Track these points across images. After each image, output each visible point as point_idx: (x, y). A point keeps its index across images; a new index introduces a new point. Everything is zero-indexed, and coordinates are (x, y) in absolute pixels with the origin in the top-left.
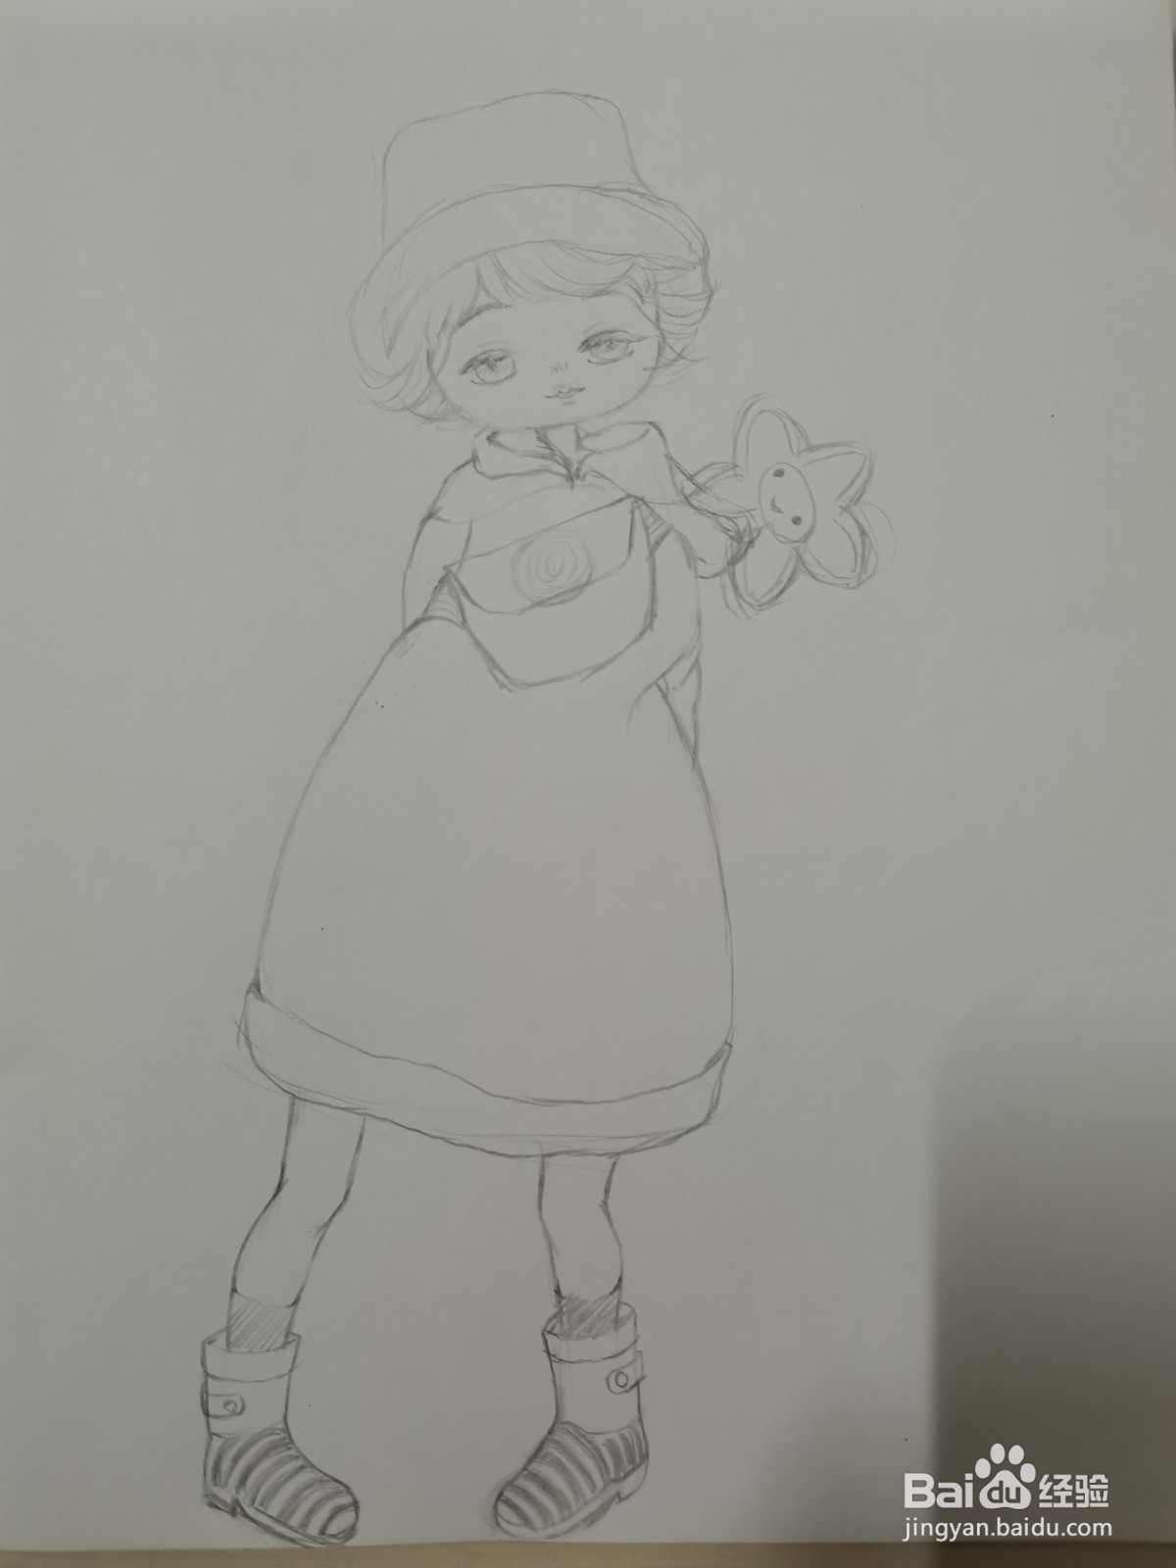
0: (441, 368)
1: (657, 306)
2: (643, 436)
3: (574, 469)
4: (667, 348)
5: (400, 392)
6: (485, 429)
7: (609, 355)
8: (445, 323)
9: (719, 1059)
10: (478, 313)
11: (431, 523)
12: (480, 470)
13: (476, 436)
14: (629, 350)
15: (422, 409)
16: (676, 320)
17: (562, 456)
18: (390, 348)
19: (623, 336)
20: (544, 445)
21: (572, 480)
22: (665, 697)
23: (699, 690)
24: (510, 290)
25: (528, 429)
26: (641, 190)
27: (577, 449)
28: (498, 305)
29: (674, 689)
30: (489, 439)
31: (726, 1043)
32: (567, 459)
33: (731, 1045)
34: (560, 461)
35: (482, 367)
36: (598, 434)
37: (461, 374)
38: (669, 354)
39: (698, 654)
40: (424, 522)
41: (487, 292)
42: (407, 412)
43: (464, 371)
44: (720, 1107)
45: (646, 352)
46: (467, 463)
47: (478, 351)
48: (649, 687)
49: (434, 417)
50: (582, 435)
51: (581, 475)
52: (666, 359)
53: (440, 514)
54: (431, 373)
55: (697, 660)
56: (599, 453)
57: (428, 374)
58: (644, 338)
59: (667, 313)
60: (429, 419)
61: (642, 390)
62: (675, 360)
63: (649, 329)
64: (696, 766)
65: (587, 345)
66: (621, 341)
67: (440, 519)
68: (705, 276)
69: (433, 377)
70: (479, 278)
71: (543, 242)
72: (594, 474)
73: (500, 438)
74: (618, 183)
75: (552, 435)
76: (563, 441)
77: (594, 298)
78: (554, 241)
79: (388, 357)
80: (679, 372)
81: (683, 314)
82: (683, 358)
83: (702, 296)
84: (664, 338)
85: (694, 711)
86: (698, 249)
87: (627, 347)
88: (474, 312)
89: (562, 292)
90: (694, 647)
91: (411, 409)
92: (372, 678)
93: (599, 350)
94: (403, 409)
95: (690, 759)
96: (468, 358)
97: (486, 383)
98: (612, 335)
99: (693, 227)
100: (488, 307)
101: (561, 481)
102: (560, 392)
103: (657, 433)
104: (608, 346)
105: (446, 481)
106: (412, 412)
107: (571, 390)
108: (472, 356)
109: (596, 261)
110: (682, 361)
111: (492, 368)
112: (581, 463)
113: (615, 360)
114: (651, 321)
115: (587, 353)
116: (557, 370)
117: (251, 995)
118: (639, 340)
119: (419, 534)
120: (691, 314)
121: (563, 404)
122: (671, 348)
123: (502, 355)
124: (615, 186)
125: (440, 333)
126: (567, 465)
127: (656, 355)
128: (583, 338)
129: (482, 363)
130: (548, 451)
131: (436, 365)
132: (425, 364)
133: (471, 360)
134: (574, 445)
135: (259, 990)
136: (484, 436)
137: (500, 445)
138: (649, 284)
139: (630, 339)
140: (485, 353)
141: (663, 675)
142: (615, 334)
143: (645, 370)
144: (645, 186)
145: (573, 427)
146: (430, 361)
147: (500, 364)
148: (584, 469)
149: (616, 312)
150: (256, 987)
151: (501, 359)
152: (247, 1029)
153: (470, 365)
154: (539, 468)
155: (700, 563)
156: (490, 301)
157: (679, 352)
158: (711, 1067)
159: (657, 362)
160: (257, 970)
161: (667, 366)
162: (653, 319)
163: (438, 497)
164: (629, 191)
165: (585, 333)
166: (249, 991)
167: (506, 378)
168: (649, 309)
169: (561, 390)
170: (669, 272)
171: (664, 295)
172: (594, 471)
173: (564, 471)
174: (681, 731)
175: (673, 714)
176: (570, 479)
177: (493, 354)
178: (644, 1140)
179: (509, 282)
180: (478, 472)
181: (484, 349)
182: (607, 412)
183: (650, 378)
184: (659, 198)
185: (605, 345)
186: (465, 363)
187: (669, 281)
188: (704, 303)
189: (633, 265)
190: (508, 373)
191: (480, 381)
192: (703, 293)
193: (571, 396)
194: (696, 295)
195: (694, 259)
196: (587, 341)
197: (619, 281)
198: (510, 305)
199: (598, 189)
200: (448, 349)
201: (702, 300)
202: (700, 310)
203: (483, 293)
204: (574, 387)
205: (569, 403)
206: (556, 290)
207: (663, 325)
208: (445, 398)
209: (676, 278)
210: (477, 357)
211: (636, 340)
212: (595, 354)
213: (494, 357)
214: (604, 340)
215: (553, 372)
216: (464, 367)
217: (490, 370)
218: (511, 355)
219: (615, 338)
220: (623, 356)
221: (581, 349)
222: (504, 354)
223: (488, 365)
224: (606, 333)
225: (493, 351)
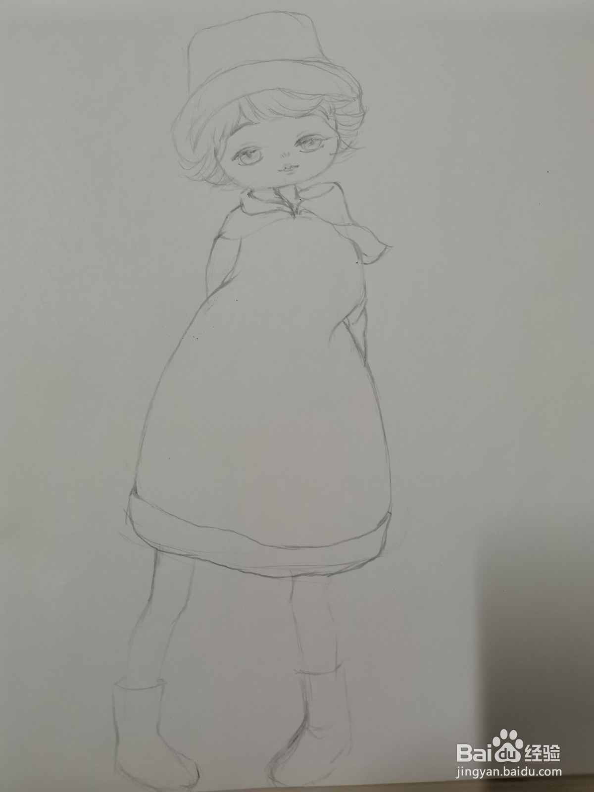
0: (222, 157)
1: (336, 121)
2: (330, 190)
3: (294, 209)
4: (342, 142)
5: (200, 171)
6: (246, 189)
7: (311, 148)
8: (223, 134)
9: (385, 521)
10: (241, 128)
11: (219, 240)
12: (245, 211)
13: (242, 193)
14: (322, 145)
15: (212, 180)
16: (346, 128)
17: (288, 202)
18: (195, 147)
19: (318, 137)
20: (278, 196)
21: (294, 215)
22: (348, 328)
23: (366, 324)
24: (257, 115)
25: (269, 188)
26: (325, 61)
27: (295, 198)
28: (250, 123)
29: (353, 324)
30: (249, 194)
31: (388, 512)
32: (290, 203)
33: (391, 513)
34: (287, 205)
35: (244, 156)
36: (307, 189)
37: (232, 160)
38: (343, 146)
39: (365, 305)
40: (215, 240)
41: (245, 116)
43: (234, 159)
44: (386, 547)
45: (331, 145)
46: (237, 208)
47: (241, 148)
48: (340, 323)
49: (219, 183)
50: (298, 190)
51: (299, 211)
52: (341, 148)
53: (224, 235)
54: (217, 160)
55: (364, 308)
56: (307, 200)
57: (215, 160)
58: (329, 138)
59: (341, 124)
60: (216, 185)
61: (329, 166)
62: (346, 149)
63: (332, 133)
64: (366, 365)
65: (299, 142)
66: (317, 140)
67: (224, 238)
68: (361, 104)
69: (218, 163)
70: (240, 108)
71: (274, 89)
72: (305, 211)
73: (255, 194)
74: (313, 57)
75: (283, 192)
76: (289, 194)
77: (302, 118)
78: (280, 89)
79: (193, 152)
80: (349, 155)
81: (349, 124)
82: (350, 148)
83: (359, 115)
84: (340, 137)
85: (364, 335)
86: (356, 90)
87: (321, 143)
88: (238, 127)
89: (285, 115)
90: (363, 301)
91: (206, 180)
92: (191, 324)
93: (305, 145)
94: (202, 180)
95: (363, 361)
96: (236, 152)
97: (246, 165)
98: (313, 137)
99: (353, 79)
100: (246, 124)
101: (288, 215)
102: (286, 168)
103: (338, 188)
104: (311, 143)
105: (227, 217)
107: (291, 167)
108: (238, 151)
109: (302, 99)
110: (350, 149)
111: (249, 156)
112: (298, 205)
113: (314, 150)
114: (333, 129)
115: (299, 148)
116: (283, 156)
117: (132, 496)
118: (327, 139)
119: (213, 246)
120: (354, 124)
121: (288, 175)
122: (344, 143)
124: (311, 59)
125: (221, 139)
126: (291, 207)
127: (336, 146)
128: (297, 139)
129: (244, 154)
130: (281, 199)
131: (219, 156)
132: (213, 157)
133: (238, 153)
134: (294, 196)
135: (136, 493)
136: (246, 193)
137: (255, 197)
138: (331, 110)
139: (322, 138)
140: (245, 149)
141: (347, 316)
142: (314, 136)
143: (330, 154)
144: (326, 59)
145: (294, 186)
146: (216, 154)
147: (253, 154)
148: (300, 208)
149: (314, 125)
150: (135, 491)
151: (254, 151)
152: (130, 514)
153: (237, 155)
154: (276, 209)
155: (364, 256)
156: (247, 121)
157: (348, 144)
158: (381, 526)
159: (337, 150)
160: (135, 482)
161: (342, 152)
162: (334, 128)
163: (223, 226)
164: (319, 62)
165: (298, 136)
166: (131, 494)
167: (257, 162)
168: (332, 123)
170: (342, 103)
171: (339, 115)
172: (305, 209)
173: (289, 210)
174: (357, 346)
175: (353, 337)
176: (293, 213)
177: (249, 149)
178: (347, 566)
179: (257, 111)
180: (244, 212)
181: (244, 146)
182: (311, 178)
183: (334, 158)
184: (334, 65)
185: (309, 142)
186: (234, 154)
187: (342, 107)
188: (361, 119)
189: (322, 100)
190: (258, 159)
191: (242, 164)
192: (360, 113)
193: (291, 170)
194: (356, 114)
195: (355, 96)
196: (299, 140)
197: (315, 108)
198: (257, 123)
199: (301, 61)
200: (225, 147)
201: (360, 116)
202: (359, 122)
203: (243, 118)
204: (293, 165)
205: (291, 174)
206: (281, 114)
207: (339, 130)
208: (224, 173)
209: (346, 106)
210: (241, 151)
211: (325, 139)
212: (304, 147)
213: (250, 151)
214: (308, 140)
215: (281, 157)
216: (234, 157)
217: (248, 158)
218: (259, 149)
219: (314, 139)
220: (318, 148)
221: (296, 145)
222: (255, 149)
223: (247, 155)
224: (309, 136)
225: (249, 147)
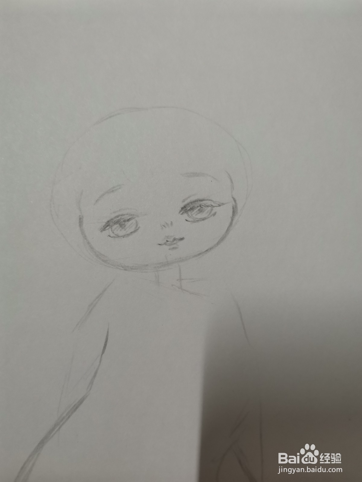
0: (88, 227)
1: (231, 183)
7: (200, 216)
14: (213, 212)
19: (209, 203)
25: (146, 266)
35: (115, 226)
37: (101, 231)
38: (240, 215)
43: (104, 229)
45: (224, 214)
47: (113, 216)
50: (183, 269)
54: (82, 230)
57: (80, 230)
58: (223, 204)
61: (222, 239)
65: (185, 209)
66: (208, 206)
69: (83, 235)
75: (163, 271)
84: (235, 203)
87: (212, 210)
93: (194, 212)
96: (106, 221)
97: (118, 236)
98: (201, 203)
102: (167, 241)
104: (199, 210)
107: (175, 239)
108: (109, 219)
111: (122, 226)
113: (204, 219)
115: (185, 216)
116: (164, 226)
118: (219, 206)
121: (169, 249)
123: (129, 218)
127: (231, 214)
128: (182, 205)
129: (116, 223)
131: (85, 226)
133: (108, 221)
139: (214, 205)
140: (118, 217)
142: (204, 202)
147: (128, 224)
153: (108, 225)
159: (232, 220)
165: (184, 201)
167: (131, 233)
169: (168, 240)
181: (117, 214)
182: (199, 254)
183: (228, 230)
185: (197, 209)
186: (104, 224)
190: (132, 230)
191: (114, 235)
193: (175, 244)
196: (185, 207)
204: (177, 237)
205: (174, 248)
210: (112, 219)
211: (218, 205)
212: (191, 215)
213: (124, 219)
214: (196, 206)
215: (162, 228)
216: (103, 227)
217: (121, 228)
218: (135, 218)
219: (203, 205)
220: (209, 216)
221: (181, 213)
222: (130, 217)
223: (119, 224)
224: (197, 201)
225: (123, 215)
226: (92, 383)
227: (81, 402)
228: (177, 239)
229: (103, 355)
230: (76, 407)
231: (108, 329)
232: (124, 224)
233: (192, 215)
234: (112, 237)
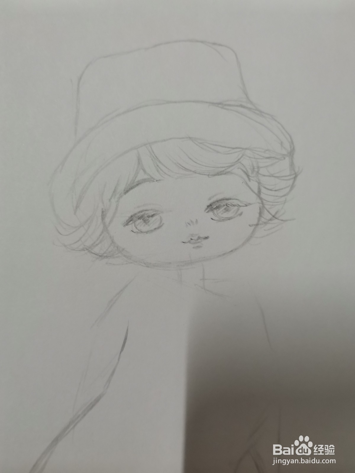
0: (111, 221)
1: (259, 183)
4: (266, 211)
5: (81, 239)
7: (226, 215)
8: (115, 191)
10: (137, 185)
14: (239, 212)
15: (96, 250)
16: (273, 193)
18: (77, 207)
19: (235, 202)
24: (159, 170)
26: (249, 106)
28: (151, 180)
35: (139, 221)
37: (124, 226)
38: (267, 216)
41: (144, 171)
42: (86, 251)
43: (127, 224)
45: (251, 214)
47: (137, 211)
49: (105, 255)
52: (265, 219)
54: (104, 224)
57: (102, 225)
58: (250, 204)
59: (265, 188)
60: (101, 256)
61: (248, 240)
62: (271, 220)
63: (253, 198)
65: (211, 207)
66: (234, 206)
68: (292, 165)
69: (105, 229)
70: (139, 160)
71: (183, 138)
75: (186, 270)
77: (217, 177)
78: (190, 138)
79: (75, 213)
80: (274, 228)
81: (277, 189)
82: (276, 218)
84: (262, 203)
86: (287, 145)
87: (238, 209)
88: (135, 184)
89: (195, 172)
91: (88, 249)
93: (218, 212)
94: (83, 250)
96: (129, 215)
97: (142, 232)
99: (283, 131)
100: (144, 181)
102: (191, 239)
104: (225, 209)
106: (89, 251)
107: (199, 238)
108: (132, 214)
109: (218, 152)
110: (276, 221)
111: (146, 221)
113: (229, 219)
115: (211, 214)
116: (189, 224)
118: (246, 206)
120: (282, 189)
121: (193, 248)
122: (269, 212)
123: (153, 214)
124: (232, 103)
125: (111, 198)
127: (258, 215)
128: (208, 203)
129: (139, 218)
131: (107, 220)
132: (100, 218)
133: (132, 216)
134: (200, 276)
138: (254, 168)
139: (240, 204)
140: (142, 212)
142: (230, 201)
143: (250, 225)
144: (251, 102)
145: (200, 263)
146: (103, 216)
147: (152, 220)
149: (231, 186)
151: (152, 216)
153: (131, 219)
156: (146, 177)
157: (273, 213)
159: (259, 221)
161: (265, 223)
162: (256, 191)
164: (242, 106)
165: (210, 199)
167: (155, 229)
168: (254, 185)
169: (192, 238)
170: (267, 160)
171: (264, 176)
179: (160, 165)
181: (141, 209)
182: (224, 254)
183: (254, 231)
184: (261, 112)
185: (223, 208)
186: (127, 218)
187: (267, 166)
188: (291, 182)
189: (243, 155)
190: (156, 226)
191: (137, 231)
192: (290, 175)
193: (199, 242)
194: (286, 176)
195: (284, 152)
196: (211, 205)
197: (234, 165)
198: (160, 180)
199: (221, 105)
200: (116, 209)
201: (289, 180)
202: (288, 187)
203: (141, 172)
204: (202, 236)
205: (198, 247)
206: (191, 171)
207: (262, 196)
208: (113, 242)
209: (272, 165)
210: (136, 214)
211: (244, 205)
212: (216, 214)
213: (148, 215)
214: (222, 205)
215: (187, 225)
216: (127, 221)
217: (144, 223)
218: (159, 214)
219: (230, 204)
220: (235, 216)
221: (207, 211)
222: (155, 213)
223: (143, 220)
224: (224, 200)
225: (147, 210)
226: (109, 381)
227: (97, 400)
228: (202, 238)
229: (122, 353)
230: (92, 406)
231: (128, 327)
232: (148, 220)
233: (218, 214)
234: (135, 233)
